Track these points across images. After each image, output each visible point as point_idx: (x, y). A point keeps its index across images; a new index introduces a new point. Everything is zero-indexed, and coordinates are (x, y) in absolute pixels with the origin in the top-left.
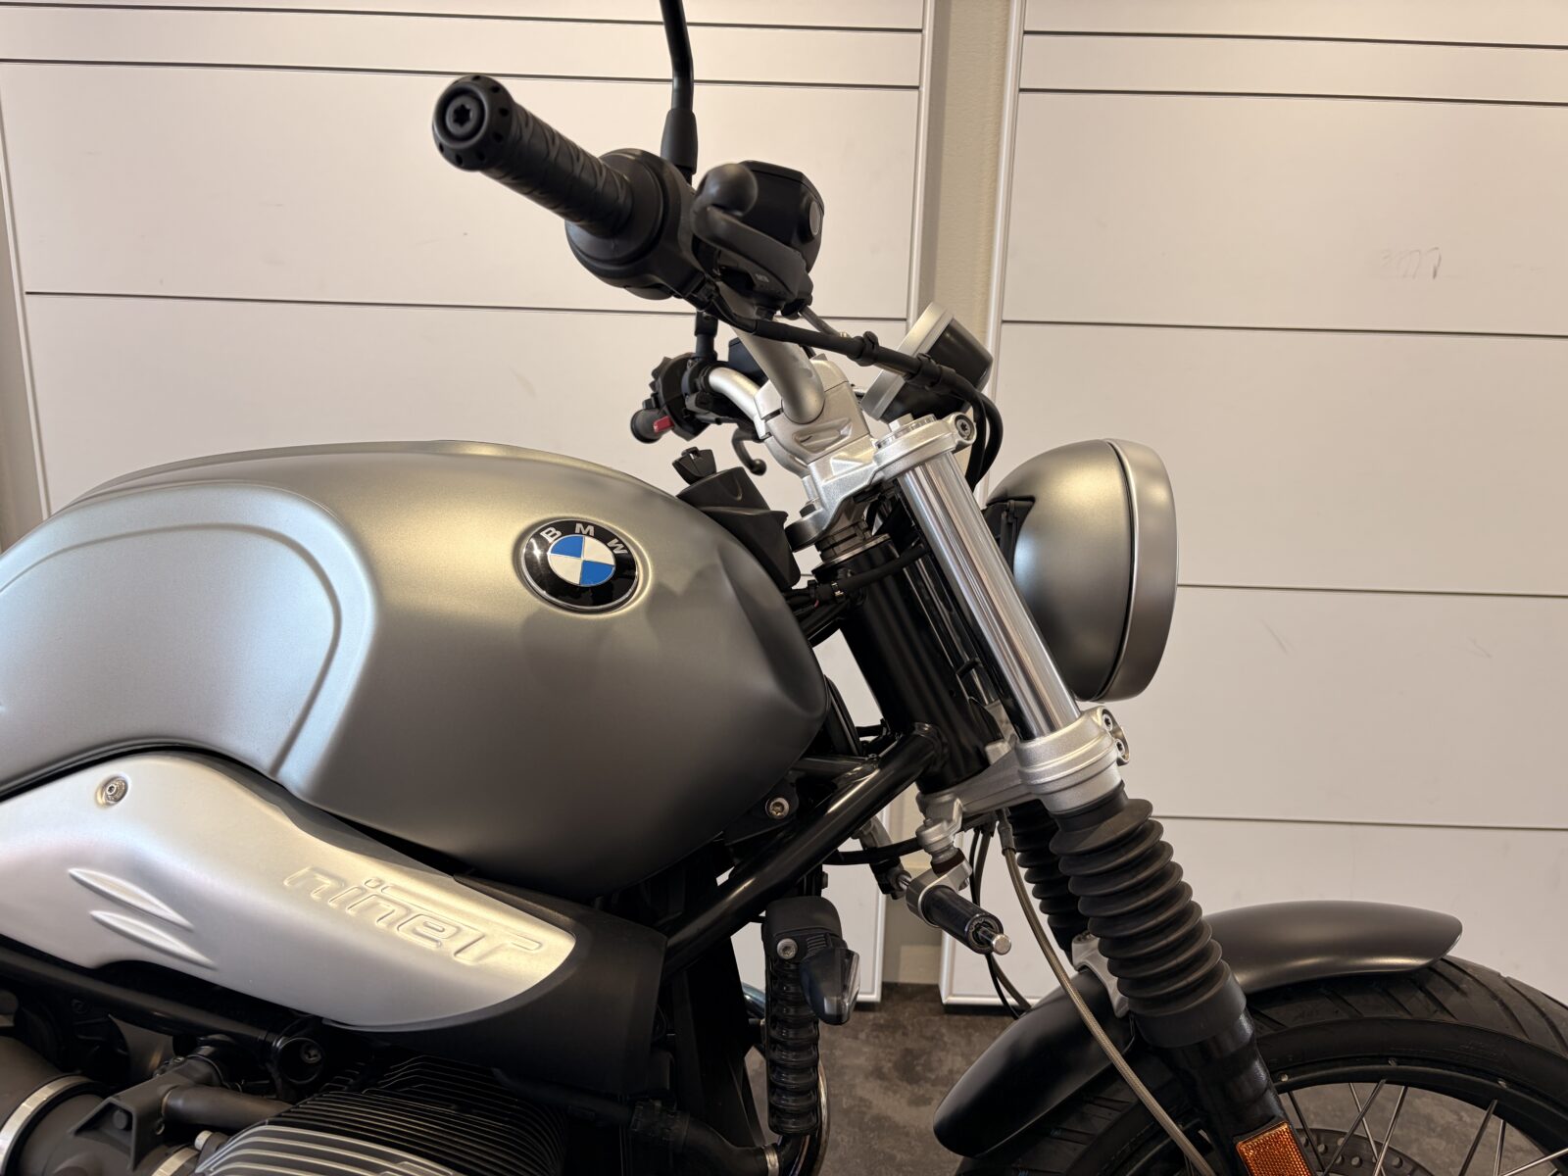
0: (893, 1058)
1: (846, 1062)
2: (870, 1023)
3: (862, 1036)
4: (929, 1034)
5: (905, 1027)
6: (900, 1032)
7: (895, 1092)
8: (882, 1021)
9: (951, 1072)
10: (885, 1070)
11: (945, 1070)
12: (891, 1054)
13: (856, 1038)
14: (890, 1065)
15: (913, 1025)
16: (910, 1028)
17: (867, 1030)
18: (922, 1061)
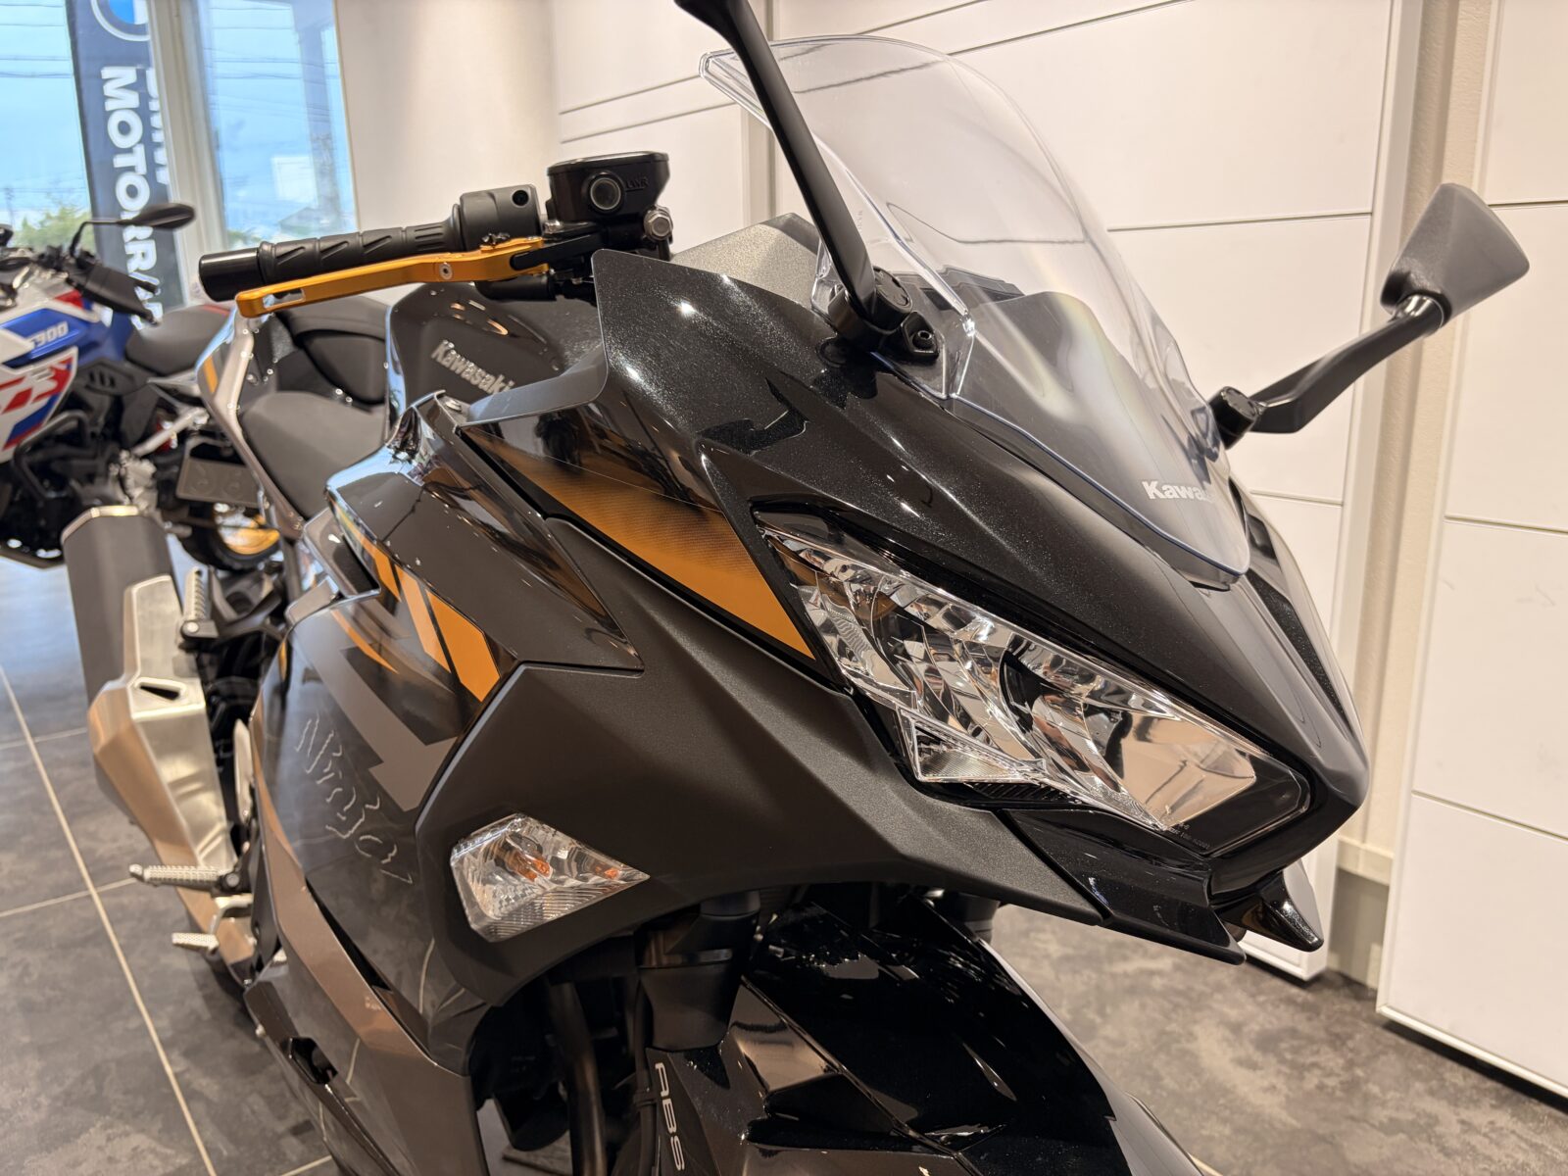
0: (1268, 1026)
3: (1261, 999)
6: (1308, 1015)
7: (1231, 1046)
10: (1246, 1029)
12: (1271, 1023)
13: (1253, 996)
14: (1257, 1028)
15: (1329, 1017)
16: (1323, 1017)
17: (1272, 997)
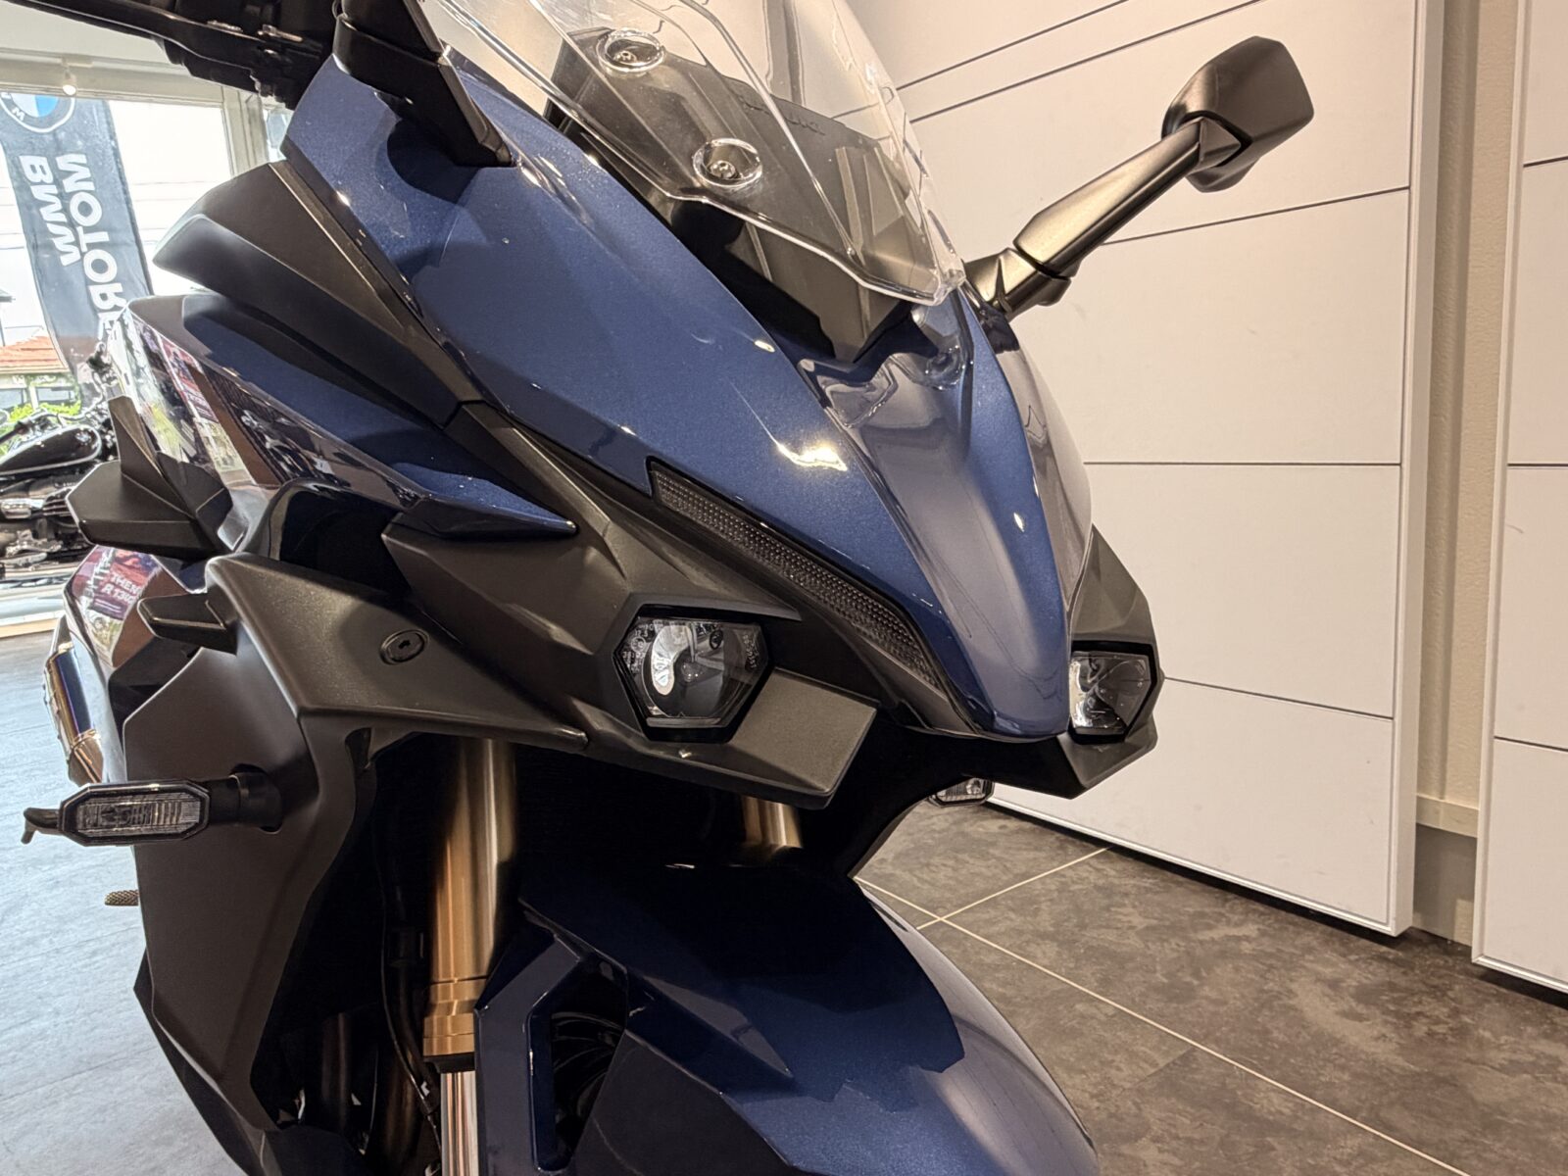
0: (1365, 982)
1: (1308, 965)
2: (1374, 953)
4: (1436, 981)
5: (1412, 969)
6: (1402, 970)
7: (1332, 1000)
8: (1391, 957)
9: (1419, 1014)
10: (1343, 985)
11: (1415, 1010)
14: (1354, 983)
15: (1423, 971)
16: (1417, 971)
17: (1363, 956)
18: (1396, 995)
